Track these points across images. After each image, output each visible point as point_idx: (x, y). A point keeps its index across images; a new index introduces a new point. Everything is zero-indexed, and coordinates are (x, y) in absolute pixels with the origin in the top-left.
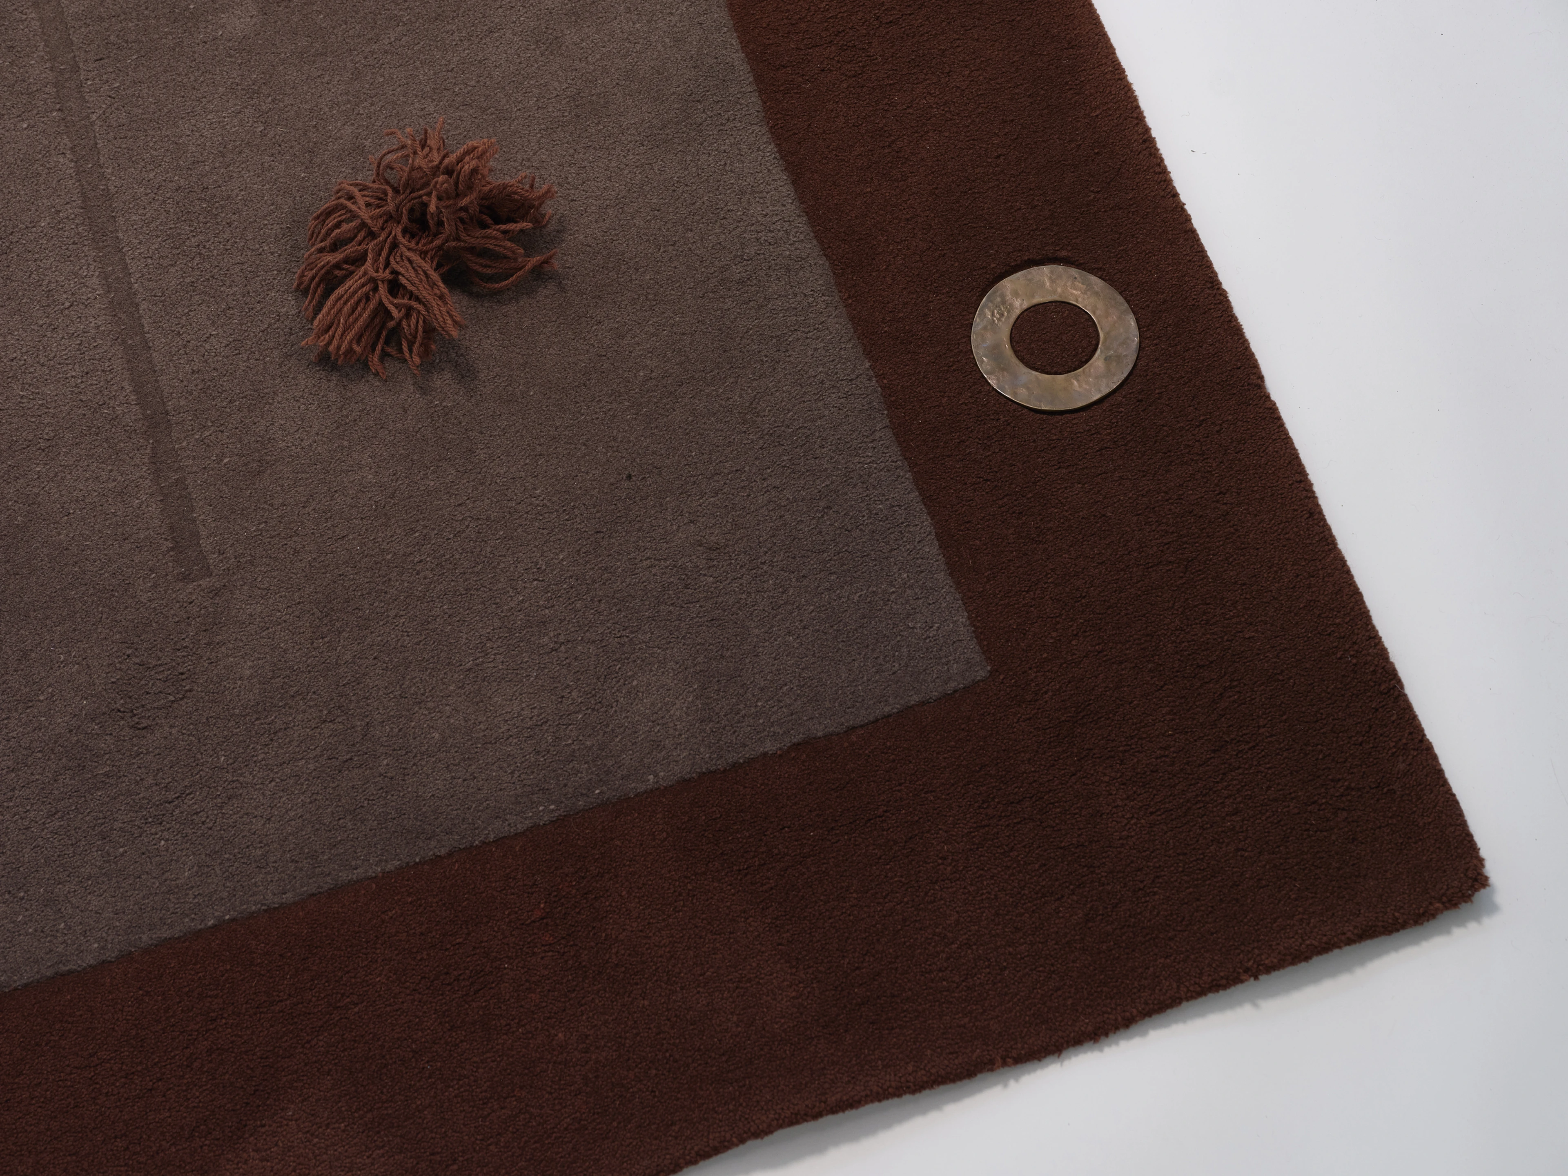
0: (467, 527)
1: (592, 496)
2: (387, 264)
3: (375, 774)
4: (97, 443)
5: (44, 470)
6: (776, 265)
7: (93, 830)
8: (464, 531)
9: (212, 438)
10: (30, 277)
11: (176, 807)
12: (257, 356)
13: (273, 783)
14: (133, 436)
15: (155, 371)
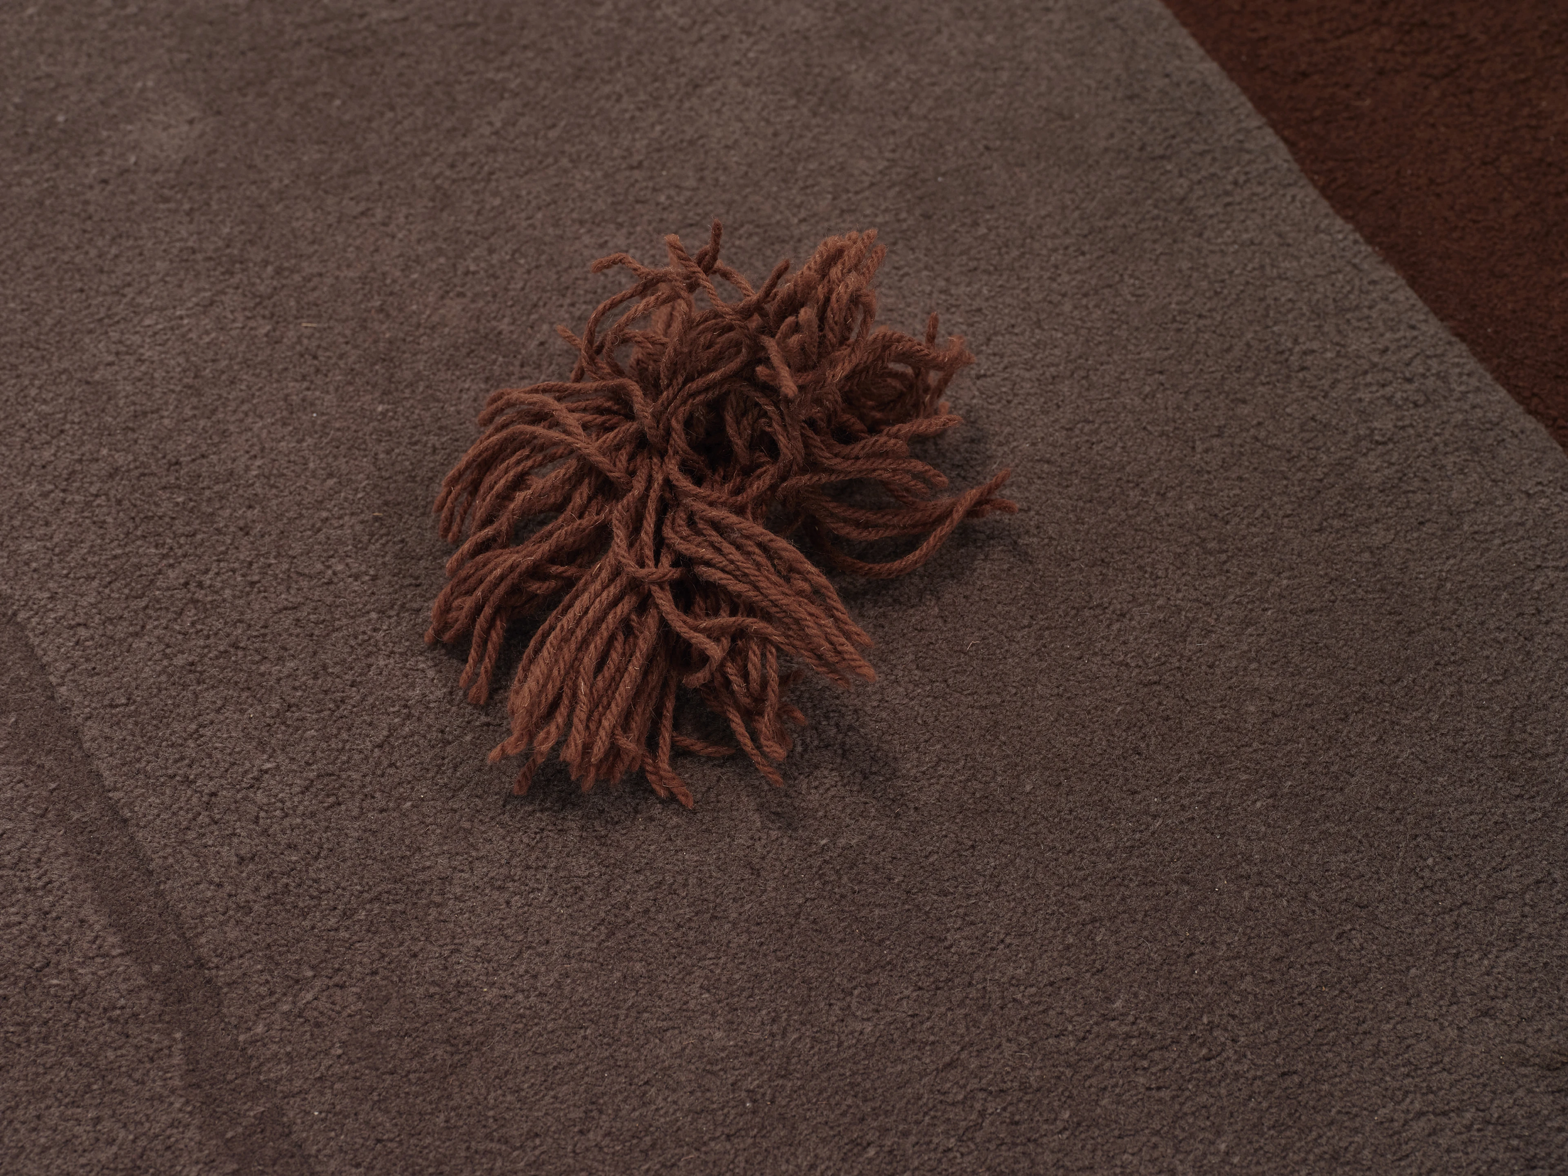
0: (982, 1114)
1: (1244, 994)
2: (660, 543)
4: (49, 1060)
6: (1446, 445)
8: (978, 1126)
9: (323, 1004)
12: (380, 801)
14: (132, 1029)
15: (151, 873)
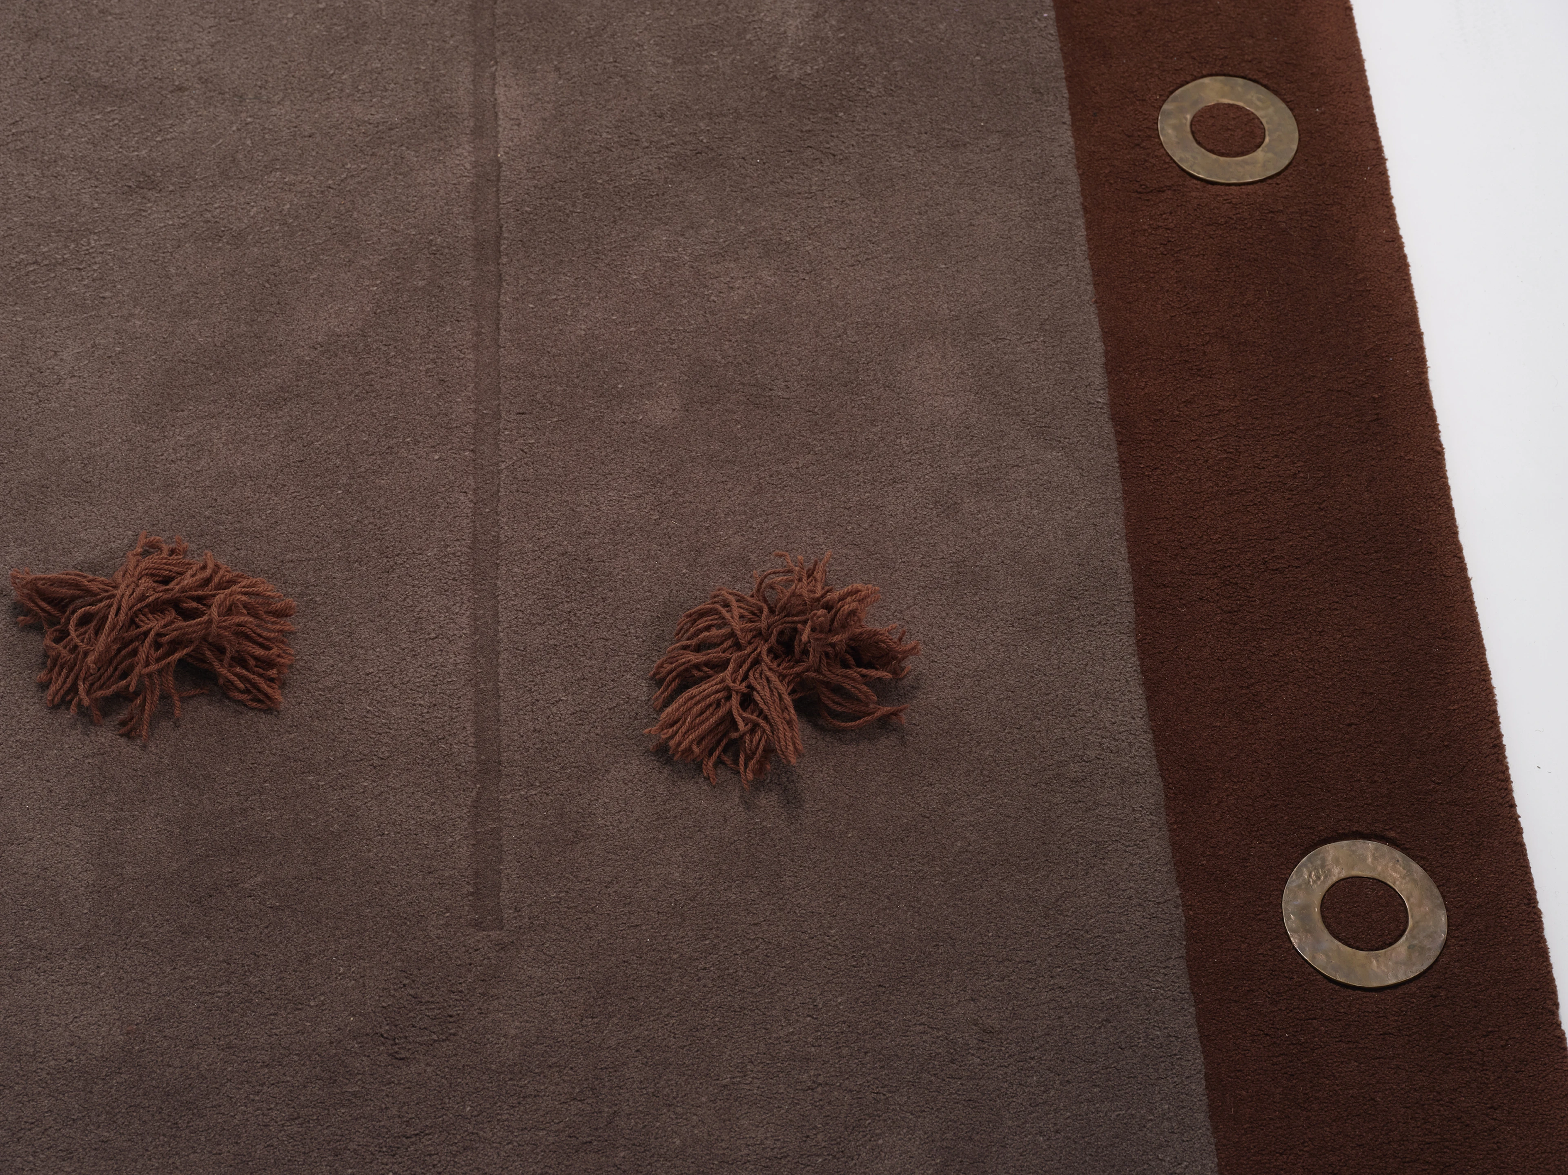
0: (757, 947)
1: (883, 949)
2: (745, 677)
3: (610, 1163)
4: (427, 774)
5: (371, 786)
6: (1113, 774)
7: (328, 1144)
8: (752, 951)
9: (537, 798)
10: (404, 600)
11: (413, 1143)
12: (599, 731)
13: (510, 1146)
14: (463, 776)
15: (499, 720)
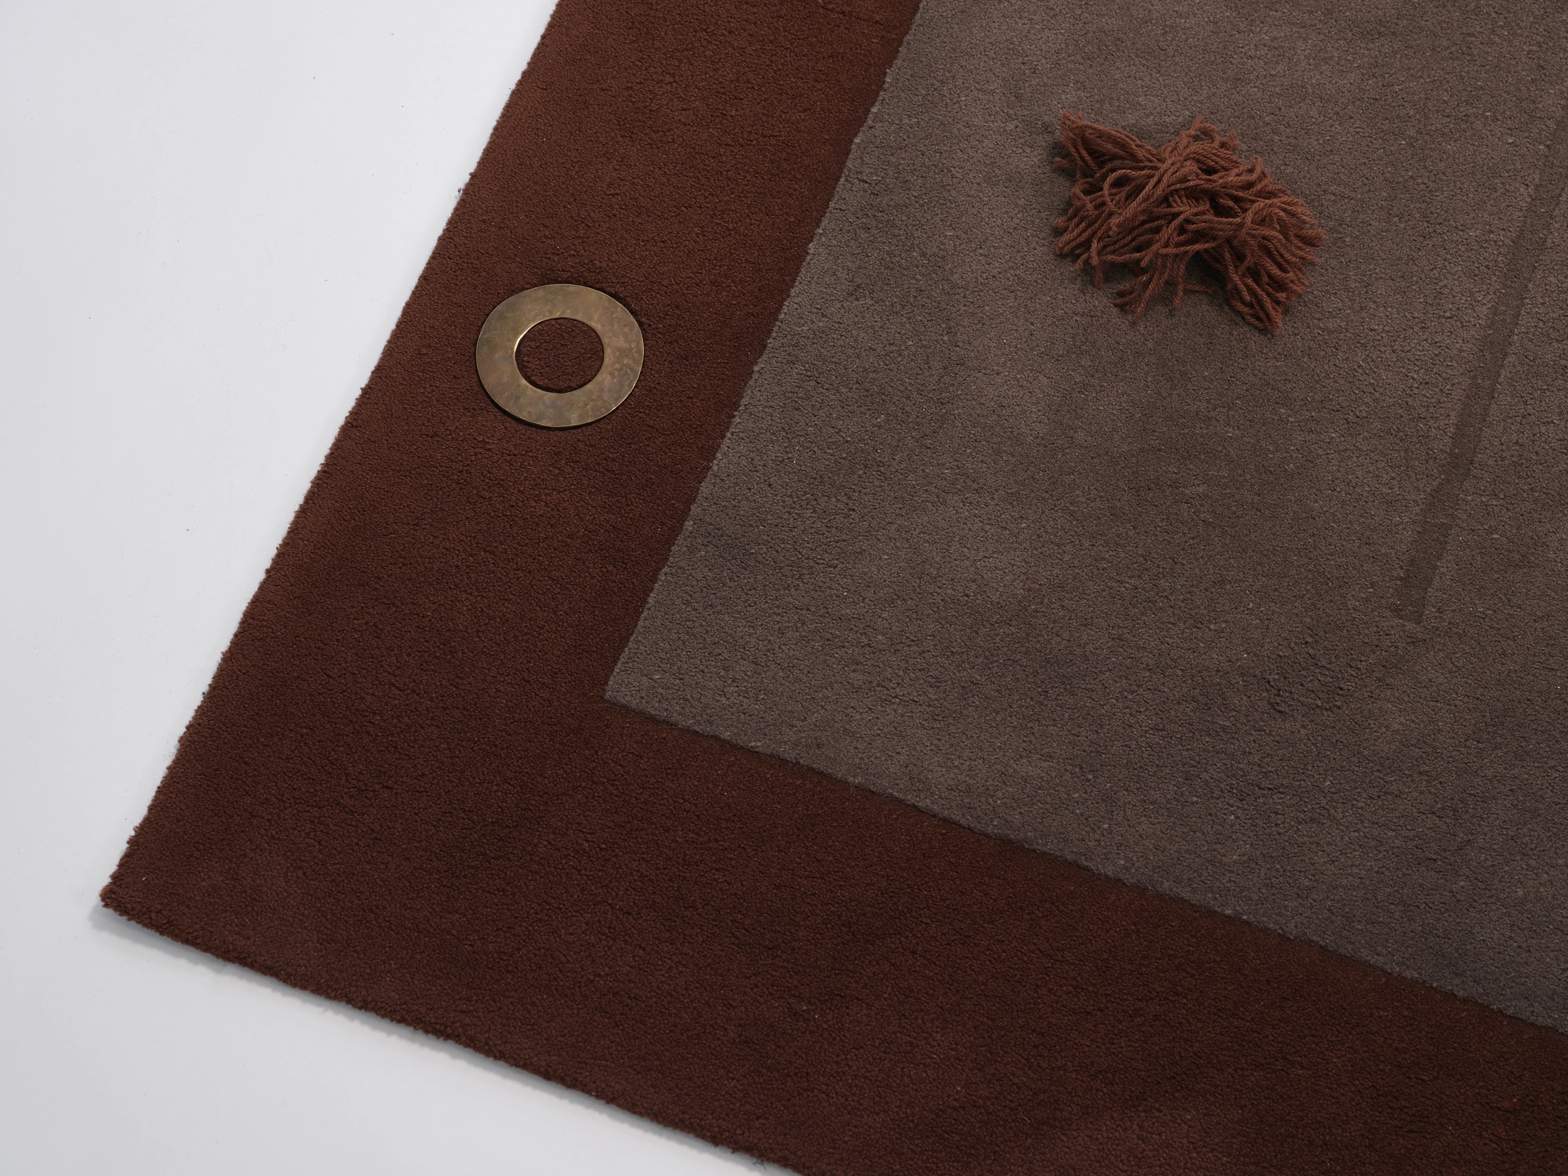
3: (1447, 888)
4: (1397, 448)
5: (1338, 440)
7: (1183, 765)
9: (1497, 509)
10: (1432, 270)
11: (1264, 796)
13: (1356, 834)
14: (1431, 462)
15: (1485, 420)
